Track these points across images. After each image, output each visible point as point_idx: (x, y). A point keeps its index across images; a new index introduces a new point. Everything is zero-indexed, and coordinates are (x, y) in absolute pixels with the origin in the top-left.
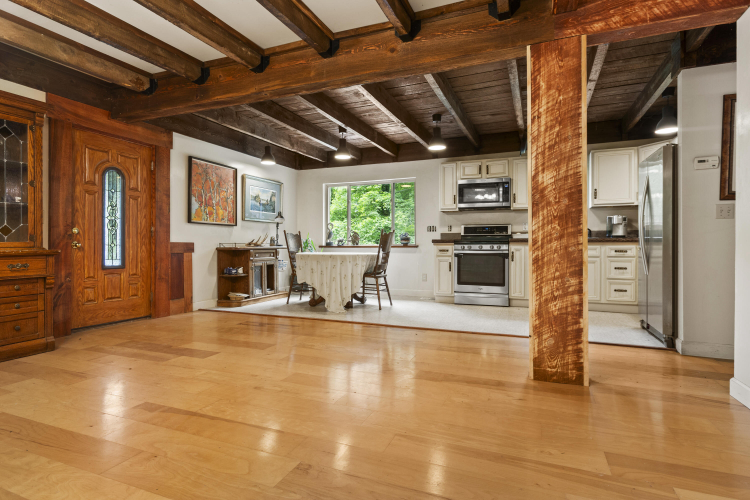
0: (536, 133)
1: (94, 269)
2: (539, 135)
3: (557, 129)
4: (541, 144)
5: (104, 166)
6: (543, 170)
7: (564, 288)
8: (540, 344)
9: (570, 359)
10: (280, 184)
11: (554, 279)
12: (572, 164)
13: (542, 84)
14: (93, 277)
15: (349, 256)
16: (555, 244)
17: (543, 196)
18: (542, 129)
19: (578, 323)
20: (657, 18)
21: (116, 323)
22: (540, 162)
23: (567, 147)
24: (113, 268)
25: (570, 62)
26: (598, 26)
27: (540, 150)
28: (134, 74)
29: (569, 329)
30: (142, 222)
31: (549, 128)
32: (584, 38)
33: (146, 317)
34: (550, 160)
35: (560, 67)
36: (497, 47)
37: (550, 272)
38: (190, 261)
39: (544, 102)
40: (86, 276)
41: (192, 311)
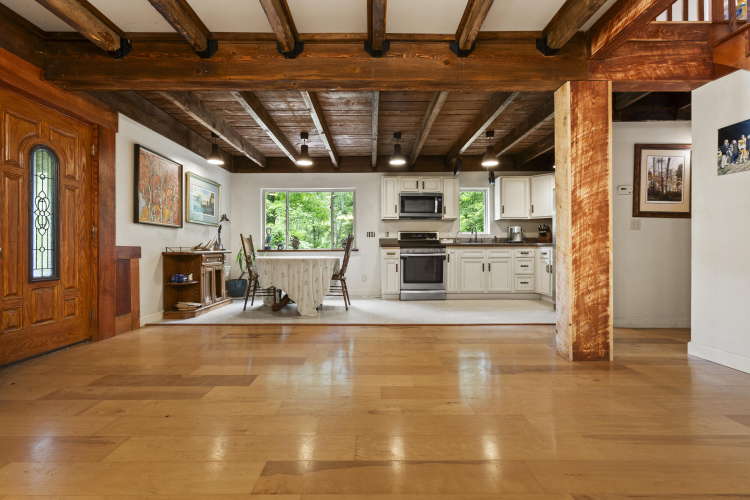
0: (574, 155)
1: (18, 282)
2: (577, 157)
3: (590, 154)
4: (578, 164)
5: (31, 143)
6: (580, 186)
7: (595, 282)
8: (578, 330)
9: (600, 340)
10: (217, 185)
11: (588, 276)
12: (602, 183)
13: (579, 115)
14: (15, 294)
15: (320, 260)
16: (589, 248)
17: (580, 208)
18: (580, 152)
19: (606, 311)
20: (658, 78)
21: (47, 353)
22: (578, 179)
23: (598, 169)
24: (43, 280)
25: (600, 101)
26: (620, 76)
27: (578, 170)
28: (103, 26)
29: (600, 316)
30: (81, 220)
31: (585, 152)
32: (610, 83)
33: (85, 341)
34: (585, 178)
35: (593, 103)
36: (543, 78)
37: (586, 270)
38: (138, 268)
39: (581, 130)
40: (6, 292)
41: (139, 327)
